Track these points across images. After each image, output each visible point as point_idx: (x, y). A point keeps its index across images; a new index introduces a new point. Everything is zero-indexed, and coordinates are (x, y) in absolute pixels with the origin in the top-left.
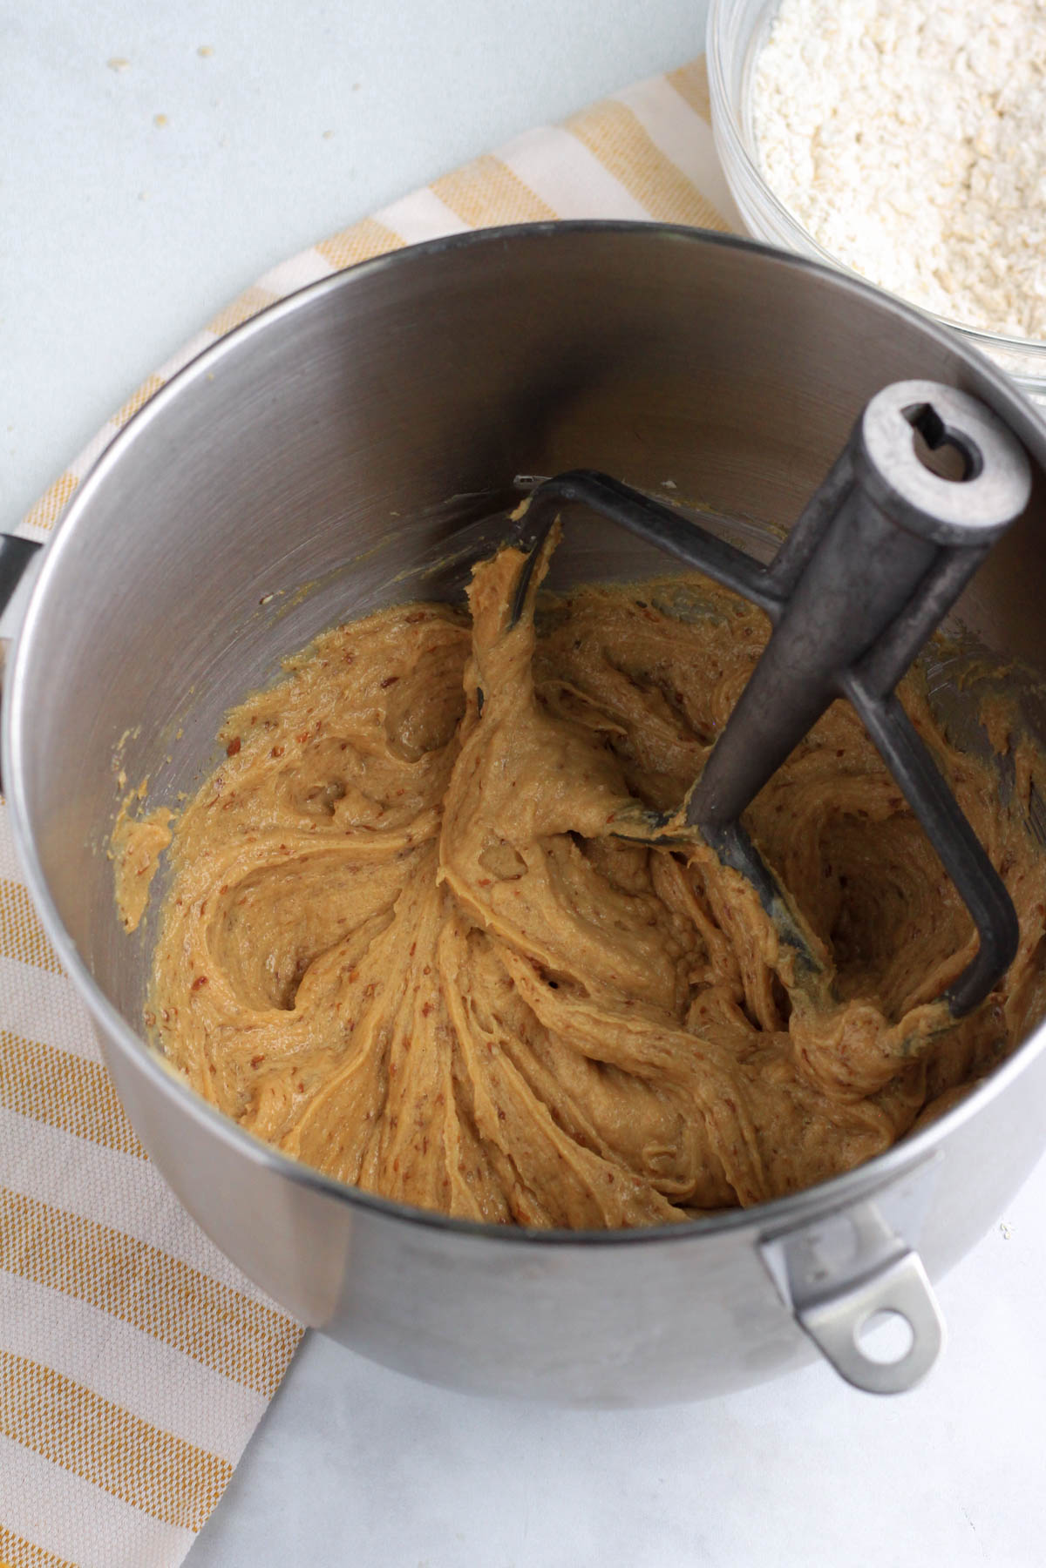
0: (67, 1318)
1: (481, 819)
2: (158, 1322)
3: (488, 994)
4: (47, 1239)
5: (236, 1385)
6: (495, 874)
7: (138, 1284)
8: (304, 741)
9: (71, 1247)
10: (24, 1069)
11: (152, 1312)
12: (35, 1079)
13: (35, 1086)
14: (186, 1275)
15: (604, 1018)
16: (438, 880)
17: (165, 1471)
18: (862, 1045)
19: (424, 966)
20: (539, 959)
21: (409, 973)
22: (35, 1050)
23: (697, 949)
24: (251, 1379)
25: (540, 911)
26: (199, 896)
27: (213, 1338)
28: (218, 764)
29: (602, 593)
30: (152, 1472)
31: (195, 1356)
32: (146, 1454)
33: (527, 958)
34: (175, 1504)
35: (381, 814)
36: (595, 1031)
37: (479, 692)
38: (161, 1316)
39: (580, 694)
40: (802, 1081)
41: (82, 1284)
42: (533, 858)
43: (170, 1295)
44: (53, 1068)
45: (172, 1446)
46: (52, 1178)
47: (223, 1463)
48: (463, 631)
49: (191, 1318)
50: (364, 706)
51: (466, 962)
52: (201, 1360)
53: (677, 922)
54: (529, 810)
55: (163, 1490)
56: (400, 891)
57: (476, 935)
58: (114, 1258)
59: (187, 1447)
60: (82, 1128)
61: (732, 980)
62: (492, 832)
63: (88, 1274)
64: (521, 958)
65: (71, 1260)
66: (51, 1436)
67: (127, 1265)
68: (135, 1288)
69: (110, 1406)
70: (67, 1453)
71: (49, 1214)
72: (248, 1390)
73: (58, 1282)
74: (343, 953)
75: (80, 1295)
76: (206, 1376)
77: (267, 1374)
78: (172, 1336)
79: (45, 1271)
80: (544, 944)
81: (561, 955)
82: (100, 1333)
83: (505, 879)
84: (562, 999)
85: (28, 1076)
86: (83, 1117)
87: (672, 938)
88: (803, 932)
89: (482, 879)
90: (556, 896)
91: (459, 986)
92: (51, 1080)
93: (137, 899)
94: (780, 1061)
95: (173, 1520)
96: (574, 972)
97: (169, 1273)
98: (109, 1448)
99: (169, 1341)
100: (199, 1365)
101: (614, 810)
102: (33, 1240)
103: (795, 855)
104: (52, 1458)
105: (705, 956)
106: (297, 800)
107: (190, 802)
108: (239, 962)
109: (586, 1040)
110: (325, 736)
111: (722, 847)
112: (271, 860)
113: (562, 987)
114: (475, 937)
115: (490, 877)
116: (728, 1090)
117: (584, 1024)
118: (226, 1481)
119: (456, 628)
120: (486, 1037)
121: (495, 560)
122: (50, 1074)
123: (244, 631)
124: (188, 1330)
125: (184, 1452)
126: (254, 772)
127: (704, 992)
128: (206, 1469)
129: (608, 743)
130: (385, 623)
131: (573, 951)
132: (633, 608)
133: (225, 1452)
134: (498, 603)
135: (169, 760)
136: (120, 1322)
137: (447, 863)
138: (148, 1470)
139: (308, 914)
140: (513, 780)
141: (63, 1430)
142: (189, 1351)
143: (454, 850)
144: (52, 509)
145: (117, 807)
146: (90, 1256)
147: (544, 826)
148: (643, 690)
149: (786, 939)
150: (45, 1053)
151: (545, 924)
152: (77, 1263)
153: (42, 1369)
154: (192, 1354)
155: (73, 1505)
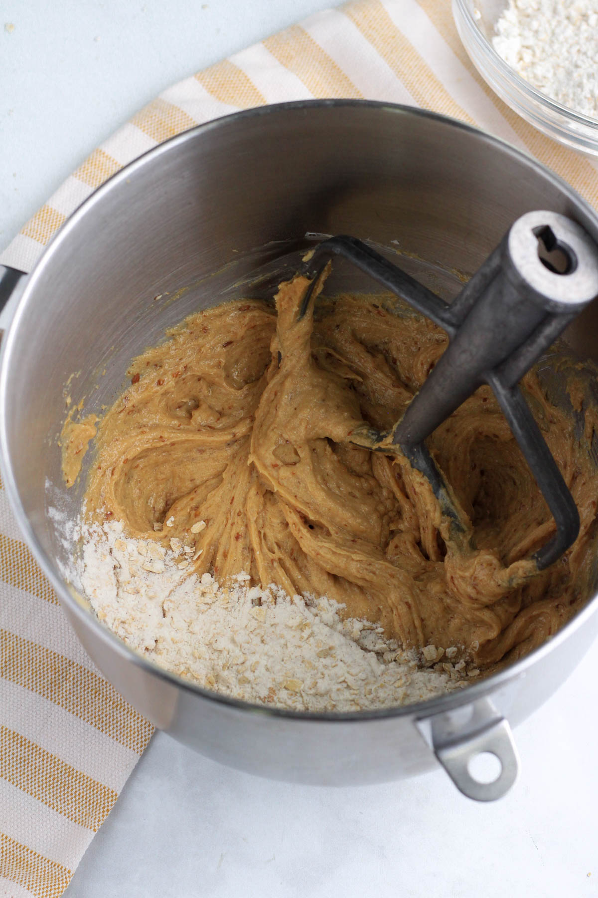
0: (27, 703)
1: (275, 428)
2: (79, 708)
3: (274, 530)
4: (17, 656)
5: (121, 746)
6: (282, 461)
7: (68, 685)
8: (176, 376)
9: (31, 662)
10: (8, 556)
11: (75, 701)
12: (14, 562)
13: (14, 566)
14: (96, 681)
15: (339, 551)
16: (249, 462)
17: (79, 794)
18: (485, 578)
19: (238, 511)
20: (304, 512)
21: (229, 514)
22: (15, 545)
23: (395, 509)
24: (130, 743)
25: (306, 484)
26: (111, 464)
27: (109, 718)
28: (126, 388)
29: (354, 299)
30: (72, 794)
31: (99, 728)
32: (69, 784)
33: (297, 511)
34: (84, 814)
35: (218, 419)
36: (334, 559)
37: (279, 354)
38: (81, 704)
39: (338, 356)
40: (450, 593)
41: (36, 684)
42: (304, 453)
43: (86, 692)
44: (25, 556)
45: (83, 780)
46: (21, 620)
47: (112, 792)
48: (272, 317)
49: (97, 706)
50: (213, 357)
51: (262, 511)
52: (102, 731)
53: (385, 493)
54: (304, 425)
55: (77, 806)
56: (227, 465)
57: (268, 495)
58: (55, 669)
59: (92, 781)
60: (40, 592)
61: (414, 529)
62: (281, 436)
63: (40, 678)
64: (293, 511)
65: (30, 669)
66: (15, 771)
67: (62, 674)
68: (66, 687)
69: (49, 755)
70: (24, 782)
71: (19, 642)
72: (128, 750)
73: (23, 682)
74: (192, 499)
75: (35, 690)
76: (104, 740)
77: (140, 741)
78: (86, 716)
79: (15, 675)
80: (307, 504)
81: (317, 511)
82: (45, 712)
83: (287, 464)
84: (316, 537)
85: (10, 560)
86: (41, 585)
87: (382, 502)
88: (456, 508)
89: (274, 464)
90: (315, 476)
91: (257, 525)
92: (23, 563)
93: (74, 468)
94: (438, 580)
95: (83, 823)
96: (324, 521)
97: (86, 679)
98: (48, 780)
99: (84, 719)
100: (101, 734)
101: (352, 428)
102: (9, 656)
103: (455, 459)
104: (15, 784)
105: (399, 513)
106: (170, 410)
107: (109, 410)
108: (133, 501)
109: (328, 563)
110: (189, 373)
111: (413, 458)
112: (154, 445)
113: (316, 529)
114: (268, 496)
115: (279, 463)
116: (408, 596)
117: (327, 554)
118: (113, 803)
119: (267, 315)
120: (270, 555)
121: (292, 282)
122: (23, 559)
123: (145, 314)
124: (95, 713)
125: (90, 784)
126: (146, 394)
127: (398, 535)
128: (103, 795)
129: (352, 386)
130: (227, 310)
131: (324, 509)
132: (371, 308)
133: (114, 785)
134: (293, 306)
135: (97, 387)
136: (57, 707)
137: (254, 452)
138: (70, 793)
139: (173, 475)
140: (295, 406)
141: (23, 768)
142: (96, 725)
143: (259, 445)
144: (36, 226)
145: (65, 417)
146: (41, 667)
147: (312, 434)
148: (373, 356)
149: (446, 512)
150: (20, 547)
151: (308, 492)
152: (34, 671)
153: (11, 733)
154: (97, 727)
155: (26, 812)
